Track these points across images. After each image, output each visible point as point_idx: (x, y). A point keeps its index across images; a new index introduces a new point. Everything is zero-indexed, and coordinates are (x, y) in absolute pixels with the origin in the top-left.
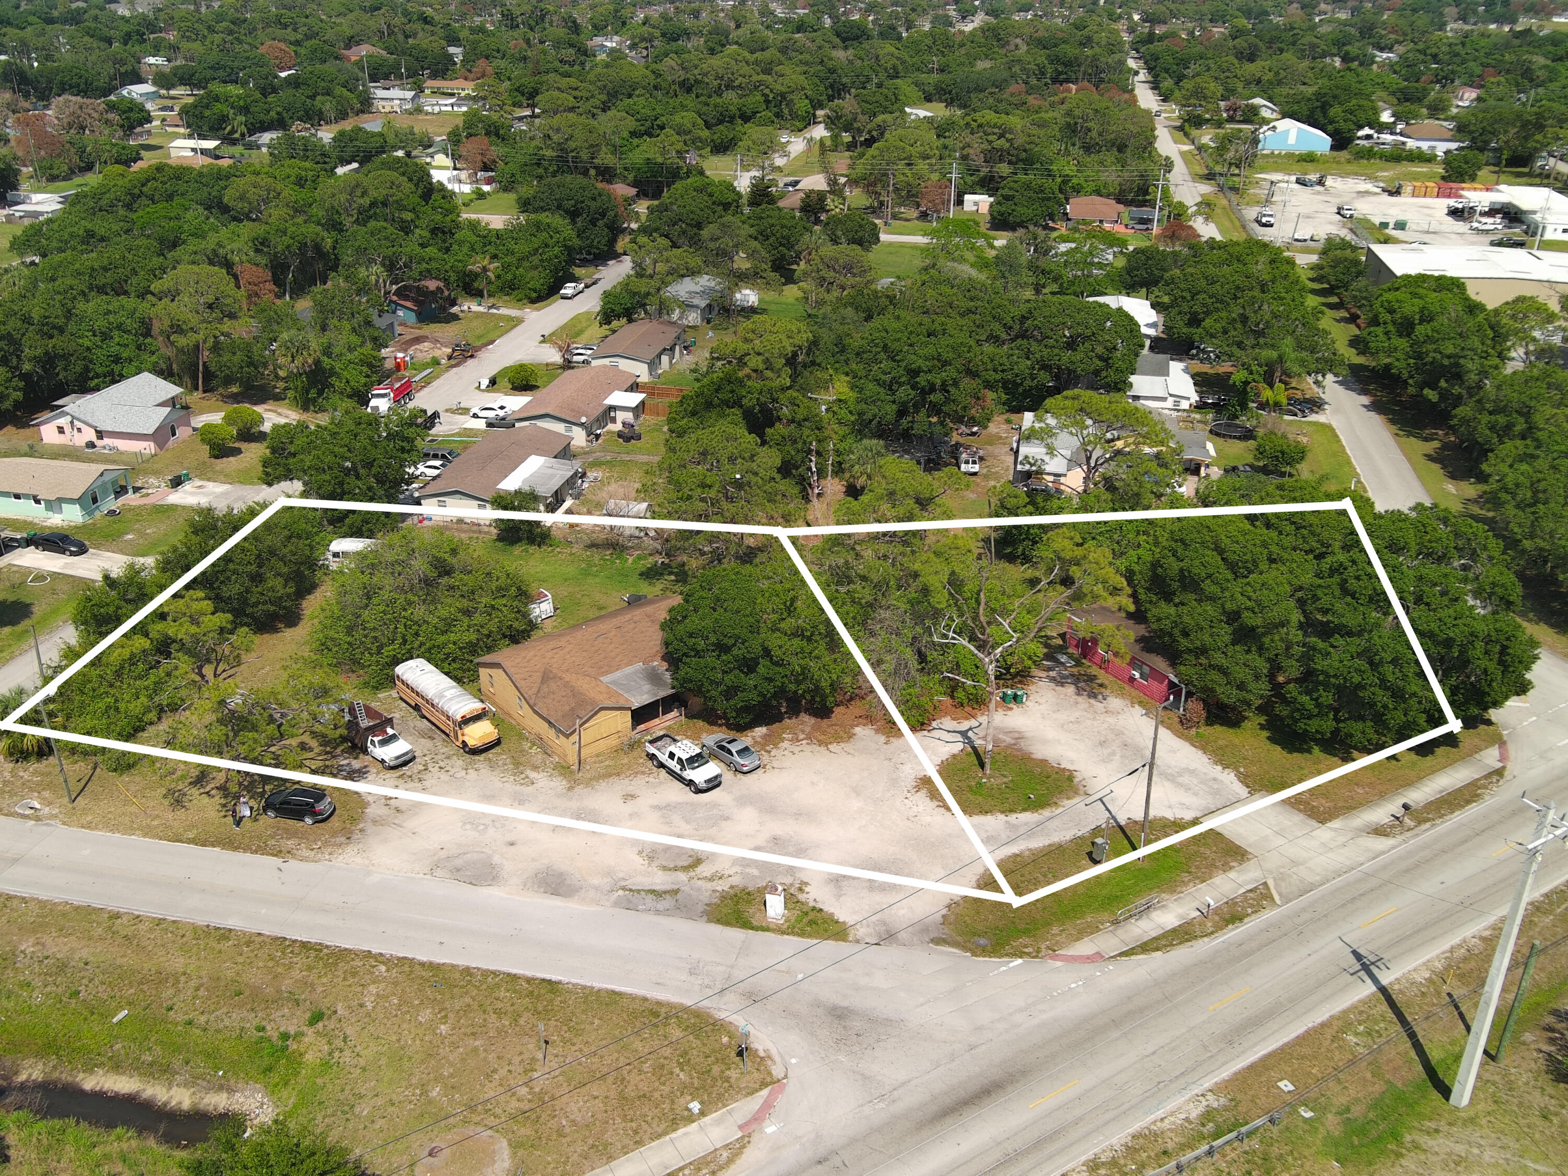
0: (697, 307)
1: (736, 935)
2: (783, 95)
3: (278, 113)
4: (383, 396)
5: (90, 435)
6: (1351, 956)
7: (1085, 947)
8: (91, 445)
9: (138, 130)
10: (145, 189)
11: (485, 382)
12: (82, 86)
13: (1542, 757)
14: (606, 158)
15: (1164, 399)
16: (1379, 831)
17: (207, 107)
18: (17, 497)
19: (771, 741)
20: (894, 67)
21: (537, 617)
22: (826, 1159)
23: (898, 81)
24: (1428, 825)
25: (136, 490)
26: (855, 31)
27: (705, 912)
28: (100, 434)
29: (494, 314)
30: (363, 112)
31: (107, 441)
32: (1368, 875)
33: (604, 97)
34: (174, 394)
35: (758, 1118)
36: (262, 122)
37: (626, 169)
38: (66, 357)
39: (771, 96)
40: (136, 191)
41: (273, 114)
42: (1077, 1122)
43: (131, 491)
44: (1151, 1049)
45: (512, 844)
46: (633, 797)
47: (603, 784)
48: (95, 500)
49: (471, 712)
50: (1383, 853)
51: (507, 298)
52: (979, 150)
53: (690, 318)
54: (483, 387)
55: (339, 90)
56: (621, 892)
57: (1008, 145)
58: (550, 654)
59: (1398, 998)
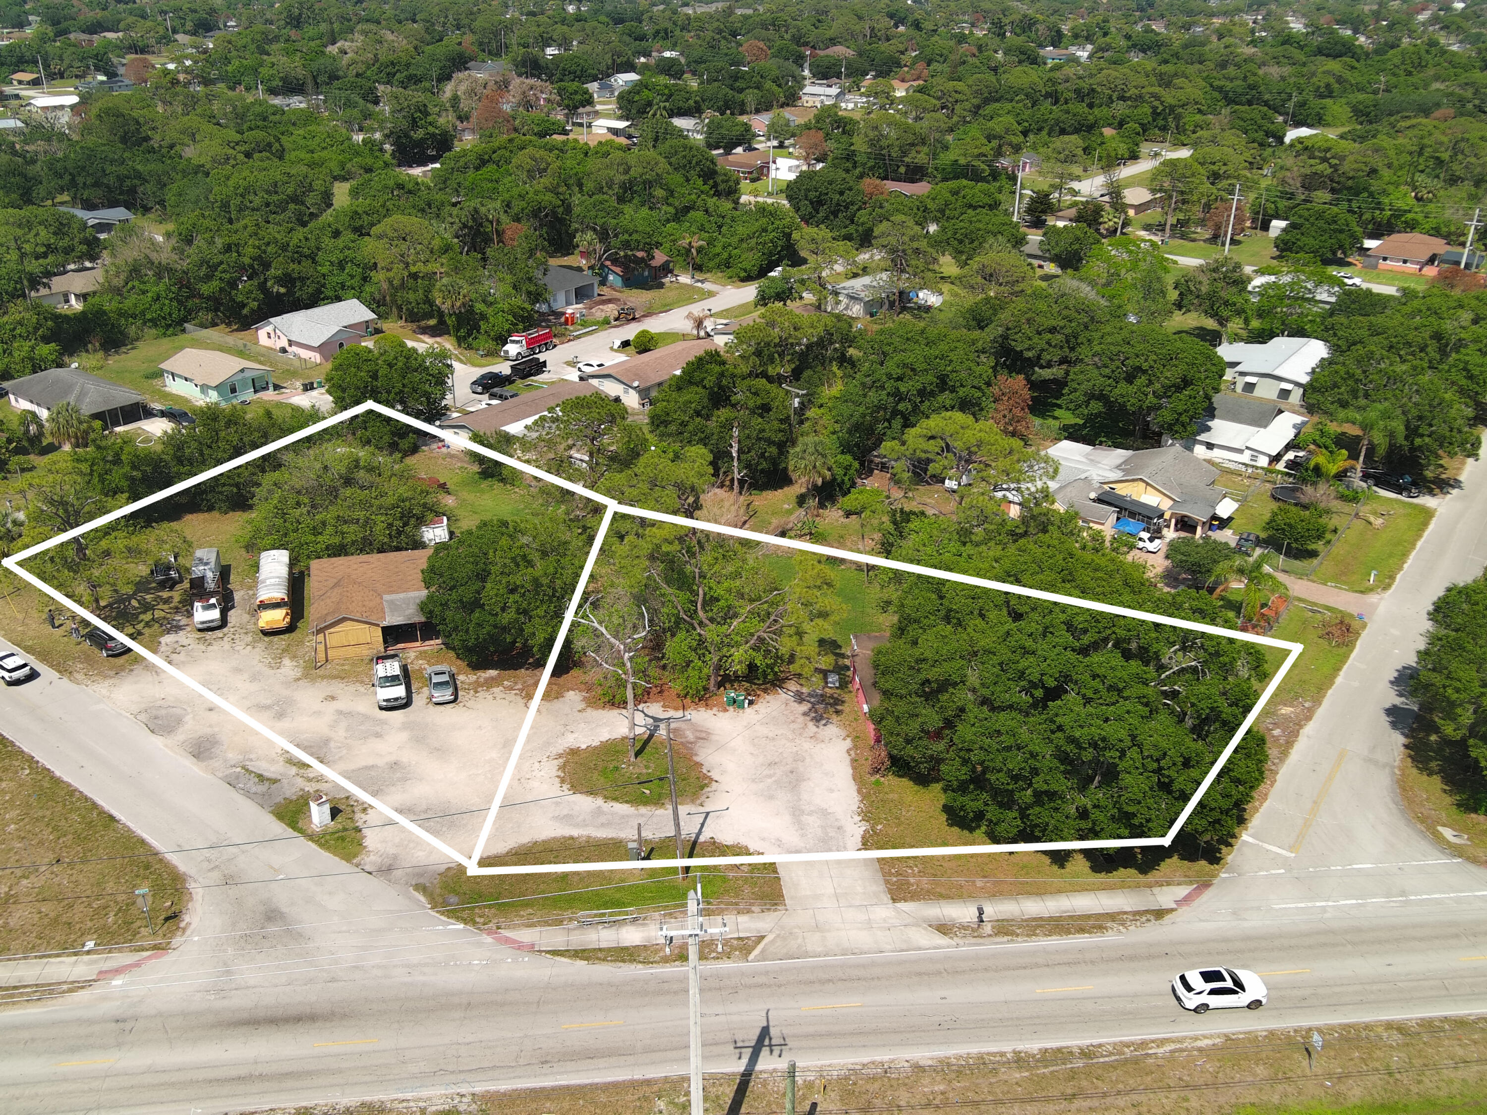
0: (861, 300)
1: (278, 828)
2: (1172, 108)
3: (695, 102)
4: (517, 342)
5: (284, 343)
6: (757, 1032)
7: (526, 935)
8: (284, 350)
9: (581, 110)
10: (494, 156)
11: (617, 343)
12: (578, 73)
13: (1234, 913)
14: (920, 157)
15: (1240, 451)
16: (944, 928)
17: (638, 93)
18: (186, 379)
19: (489, 684)
20: (1328, 86)
21: (430, 540)
22: (124, 1021)
23: (1328, 102)
24: (1006, 938)
25: (277, 387)
26: (1339, 47)
27: (278, 805)
28: (291, 342)
29: (699, 288)
30: (788, 105)
31: (294, 349)
32: (873, 964)
33: (976, 101)
34: (367, 319)
35: (117, 971)
36: (679, 108)
37: (936, 169)
38: (303, 279)
39: (1161, 108)
40: (486, 157)
41: (691, 102)
42: (340, 1071)
43: (271, 388)
44: (470, 1038)
45: (211, 710)
46: (333, 698)
47: (325, 682)
48: (233, 390)
49: (270, 599)
50: (920, 949)
51: (720, 275)
52: (1296, 174)
53: (854, 310)
54: (616, 347)
55: (769, 85)
56: (239, 769)
57: (1330, 171)
58: (355, 566)
59: (754, 1086)
